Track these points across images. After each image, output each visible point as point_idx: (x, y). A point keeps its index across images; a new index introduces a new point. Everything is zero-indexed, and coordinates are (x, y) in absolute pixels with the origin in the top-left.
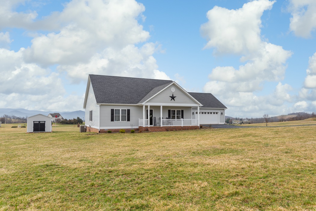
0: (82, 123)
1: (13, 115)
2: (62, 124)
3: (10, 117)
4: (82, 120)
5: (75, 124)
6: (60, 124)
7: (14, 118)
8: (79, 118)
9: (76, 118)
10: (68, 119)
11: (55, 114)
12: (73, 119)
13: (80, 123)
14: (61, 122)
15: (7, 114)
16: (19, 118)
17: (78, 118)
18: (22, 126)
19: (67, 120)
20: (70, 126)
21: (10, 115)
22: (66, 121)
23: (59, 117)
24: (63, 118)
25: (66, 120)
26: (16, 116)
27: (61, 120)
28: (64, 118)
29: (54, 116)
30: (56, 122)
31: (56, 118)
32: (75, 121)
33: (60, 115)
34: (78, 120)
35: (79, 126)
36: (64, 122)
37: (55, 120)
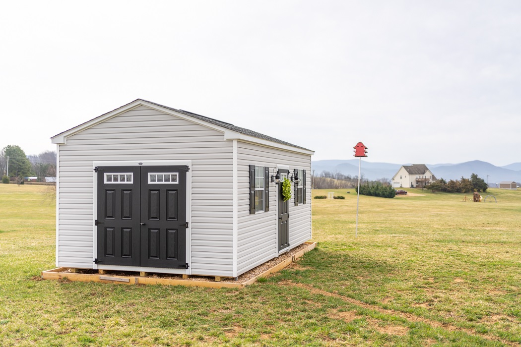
0: (485, 190)
1: (338, 172)
2: (433, 192)
3: (333, 176)
4: (486, 181)
5: (465, 192)
6: (427, 192)
7: (340, 177)
8: (476, 176)
9: (468, 177)
10: (447, 181)
11: (415, 166)
12: (459, 179)
13: (479, 191)
14: (429, 188)
15: (327, 170)
16: (348, 179)
17: (474, 177)
18: (336, 196)
19: (445, 183)
22: (443, 184)
23: (425, 174)
24: (434, 178)
25: (442, 181)
26: (343, 174)
27: (431, 181)
28: (439, 177)
29: (414, 172)
30: (417, 187)
31: (418, 178)
32: (466, 185)
33: (427, 169)
34: (473, 181)
35: (476, 199)
36: (437, 186)
37: (416, 181)
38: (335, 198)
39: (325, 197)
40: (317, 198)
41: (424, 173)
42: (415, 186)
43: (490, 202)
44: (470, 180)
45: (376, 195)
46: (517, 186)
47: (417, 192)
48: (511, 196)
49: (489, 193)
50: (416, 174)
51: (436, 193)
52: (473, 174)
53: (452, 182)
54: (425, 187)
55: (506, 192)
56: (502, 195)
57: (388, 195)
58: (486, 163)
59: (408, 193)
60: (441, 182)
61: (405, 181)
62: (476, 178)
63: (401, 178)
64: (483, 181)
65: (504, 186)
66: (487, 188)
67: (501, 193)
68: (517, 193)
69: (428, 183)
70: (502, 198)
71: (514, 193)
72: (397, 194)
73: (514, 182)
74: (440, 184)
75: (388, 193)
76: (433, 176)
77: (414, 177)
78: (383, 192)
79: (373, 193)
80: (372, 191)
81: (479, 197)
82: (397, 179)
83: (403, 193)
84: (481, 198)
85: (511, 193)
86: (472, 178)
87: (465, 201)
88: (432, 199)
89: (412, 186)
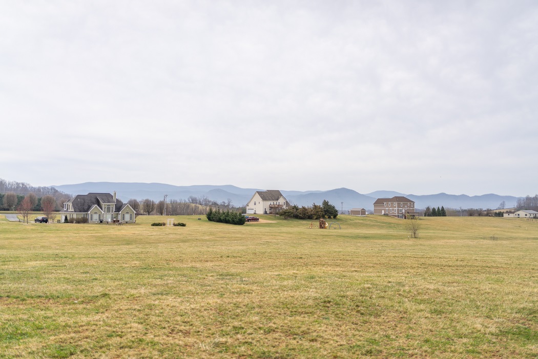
0: (335, 217)
1: (205, 198)
2: (285, 219)
3: (200, 202)
4: (337, 208)
5: (316, 219)
6: (279, 218)
7: (207, 203)
8: (327, 203)
9: (320, 204)
10: (300, 207)
11: (269, 192)
12: (311, 206)
13: (328, 218)
14: (282, 214)
15: (194, 196)
16: (215, 205)
17: (326, 203)
18: (176, 223)
19: (297, 209)
20: (303, 225)
21: (200, 197)
22: (295, 210)
23: (279, 201)
24: (287, 203)
25: (295, 208)
26: (210, 199)
27: (285, 207)
28: (292, 204)
29: (267, 199)
30: (271, 213)
31: (272, 204)
32: (318, 212)
33: (281, 195)
34: (324, 208)
35: (322, 226)
36: (288, 212)
37: (270, 207)
38: (175, 225)
39: (164, 224)
40: (154, 225)
41: (277, 200)
42: (268, 212)
43: (335, 228)
44: (321, 206)
45: (226, 222)
46: (367, 213)
47: (269, 219)
48: (359, 223)
49: (339, 220)
50: (270, 200)
51: (288, 220)
52: (325, 201)
53: (304, 208)
54: (277, 214)
55: (356, 219)
56: (351, 222)
57: (238, 222)
58: (352, 190)
59: (260, 220)
60: (293, 209)
61: (258, 207)
62: (327, 205)
63: (255, 204)
64: (334, 207)
65: (354, 213)
66: (337, 215)
67: (351, 220)
68: (366, 219)
69: (281, 209)
70: (350, 224)
71: (362, 220)
72: (248, 220)
73: (363, 209)
74: (292, 211)
75: (237, 220)
76: (287, 202)
77: (268, 203)
78: (233, 218)
79: (223, 220)
80: (222, 218)
81: (325, 224)
82: (251, 205)
83: (256, 220)
84: (327, 225)
85: (359, 220)
86: (323, 204)
87: (311, 227)
88: (282, 226)
89: (266, 213)
